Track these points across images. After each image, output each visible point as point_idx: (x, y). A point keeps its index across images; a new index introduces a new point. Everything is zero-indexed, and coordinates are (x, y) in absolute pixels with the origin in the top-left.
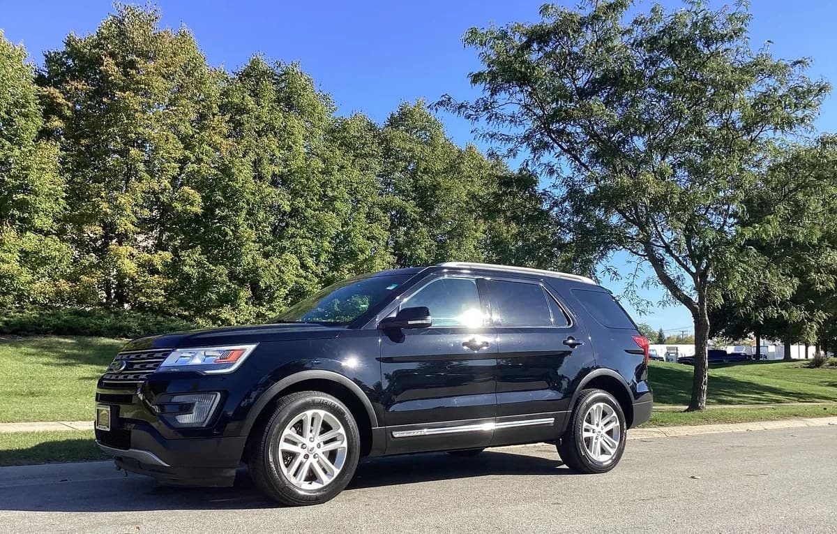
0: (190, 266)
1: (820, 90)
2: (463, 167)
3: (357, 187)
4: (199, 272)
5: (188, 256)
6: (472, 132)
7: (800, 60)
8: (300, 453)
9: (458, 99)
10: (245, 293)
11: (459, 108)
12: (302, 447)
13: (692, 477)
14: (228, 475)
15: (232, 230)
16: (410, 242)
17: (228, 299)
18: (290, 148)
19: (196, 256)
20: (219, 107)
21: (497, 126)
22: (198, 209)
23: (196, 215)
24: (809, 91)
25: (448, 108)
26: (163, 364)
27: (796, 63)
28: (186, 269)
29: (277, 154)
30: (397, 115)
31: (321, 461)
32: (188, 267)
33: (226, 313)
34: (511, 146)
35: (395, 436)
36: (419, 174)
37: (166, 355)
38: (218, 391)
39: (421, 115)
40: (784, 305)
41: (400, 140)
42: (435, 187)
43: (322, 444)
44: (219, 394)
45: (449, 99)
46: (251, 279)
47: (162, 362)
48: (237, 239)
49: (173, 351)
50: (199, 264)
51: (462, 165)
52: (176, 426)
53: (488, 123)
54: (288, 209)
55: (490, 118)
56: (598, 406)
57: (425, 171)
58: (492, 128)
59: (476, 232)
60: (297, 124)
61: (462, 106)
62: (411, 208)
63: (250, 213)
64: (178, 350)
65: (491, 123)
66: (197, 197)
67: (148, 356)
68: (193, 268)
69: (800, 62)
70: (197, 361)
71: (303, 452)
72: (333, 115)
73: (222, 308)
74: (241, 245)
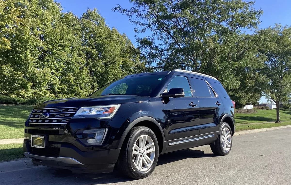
0: (6, 72)
1: (260, 13)
2: (113, 37)
3: (73, 42)
4: (10, 75)
5: (5, 68)
6: (129, 20)
7: (251, 2)
8: (139, 155)
9: (123, 8)
10: (30, 84)
11: (124, 11)
12: (139, 152)
13: (261, 155)
14: (110, 167)
15: (24, 57)
16: (95, 66)
17: (23, 86)
18: (45, 24)
19: (8, 68)
20: (14, 4)
21: (140, 19)
22: (8, 47)
23: (8, 50)
24: (255, 13)
25: (119, 10)
26: (76, 115)
27: (249, 3)
28: (5, 73)
29: (40, 26)
30: (85, 14)
31: (146, 158)
32: (5, 72)
33: (23, 92)
34: (143, 27)
35: (170, 145)
36: (97, 38)
37: (76, 110)
38: (106, 127)
39: (96, 15)
40: (236, 91)
41: (89, 24)
42: (103, 44)
43: (146, 150)
44: (107, 129)
45: (120, 7)
46: (32, 78)
47: (75, 113)
48: (26, 61)
49: (80, 108)
50: (10, 71)
51: (113, 35)
52: (87, 145)
53: (137, 17)
54: (46, 49)
55: (138, 15)
56: (225, 129)
57: (99, 37)
58: (138, 19)
59: (119, 62)
60: (48, 14)
61: (124, 10)
62: (94, 52)
63: (32, 51)
64: (82, 107)
65: (138, 17)
66: (8, 42)
67: (63, 110)
68: (8, 73)
69: (251, 3)
70: (94, 113)
71: (140, 154)
72: (61, 12)
73: (22, 90)
74: (29, 63)
